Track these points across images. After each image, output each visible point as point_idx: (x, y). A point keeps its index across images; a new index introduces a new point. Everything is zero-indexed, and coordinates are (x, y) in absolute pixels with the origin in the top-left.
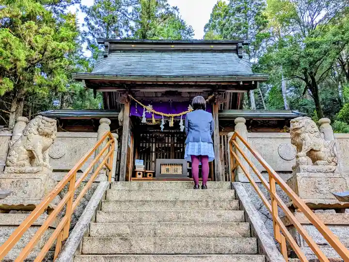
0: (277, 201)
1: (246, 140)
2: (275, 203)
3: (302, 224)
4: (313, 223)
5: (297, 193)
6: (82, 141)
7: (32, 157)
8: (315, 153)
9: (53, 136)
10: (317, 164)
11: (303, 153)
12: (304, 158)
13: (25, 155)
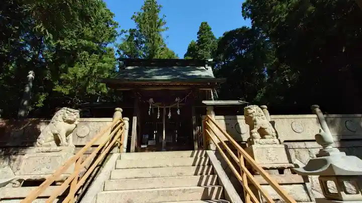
0: (246, 173)
1: (214, 121)
2: (245, 175)
3: (261, 185)
4: (270, 183)
5: (254, 159)
6: (101, 124)
7: (58, 142)
8: (263, 130)
9: (76, 122)
10: (265, 138)
11: (255, 130)
12: (257, 135)
13: (51, 138)
